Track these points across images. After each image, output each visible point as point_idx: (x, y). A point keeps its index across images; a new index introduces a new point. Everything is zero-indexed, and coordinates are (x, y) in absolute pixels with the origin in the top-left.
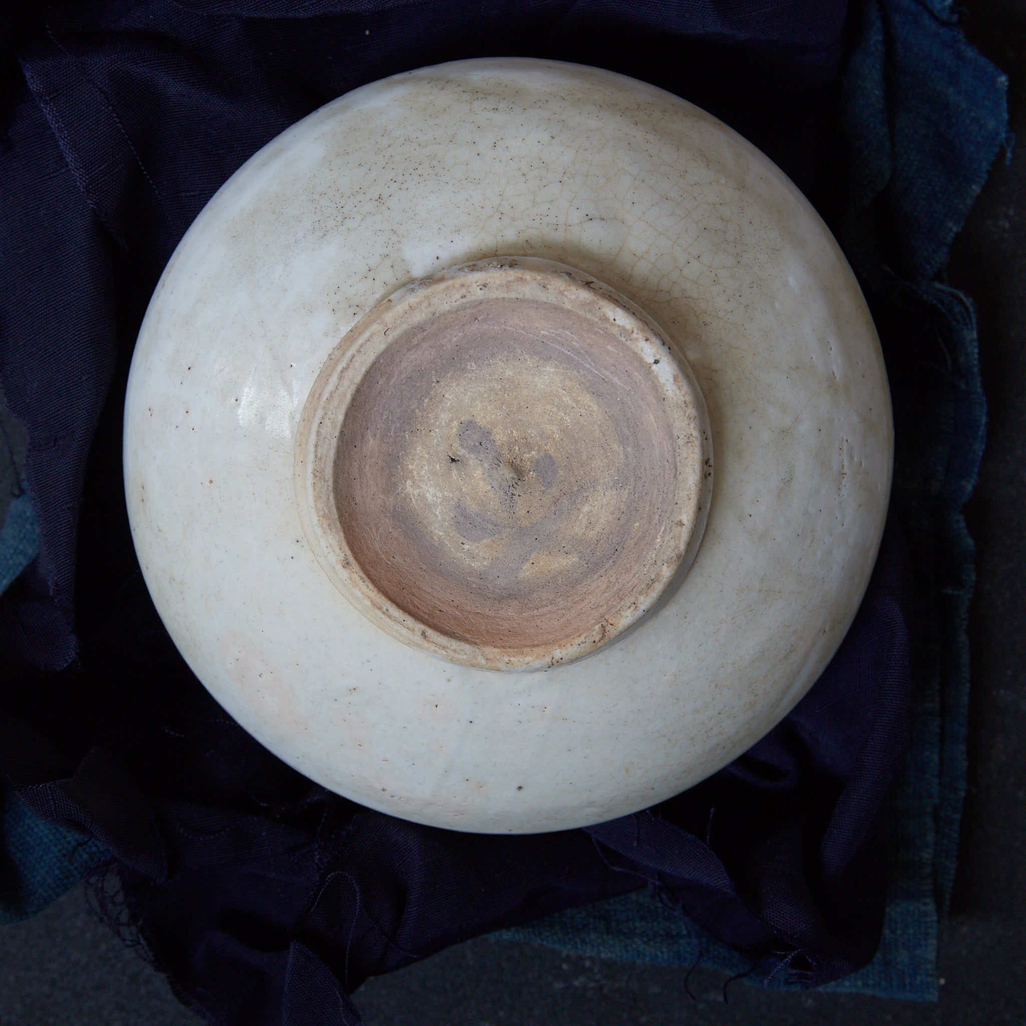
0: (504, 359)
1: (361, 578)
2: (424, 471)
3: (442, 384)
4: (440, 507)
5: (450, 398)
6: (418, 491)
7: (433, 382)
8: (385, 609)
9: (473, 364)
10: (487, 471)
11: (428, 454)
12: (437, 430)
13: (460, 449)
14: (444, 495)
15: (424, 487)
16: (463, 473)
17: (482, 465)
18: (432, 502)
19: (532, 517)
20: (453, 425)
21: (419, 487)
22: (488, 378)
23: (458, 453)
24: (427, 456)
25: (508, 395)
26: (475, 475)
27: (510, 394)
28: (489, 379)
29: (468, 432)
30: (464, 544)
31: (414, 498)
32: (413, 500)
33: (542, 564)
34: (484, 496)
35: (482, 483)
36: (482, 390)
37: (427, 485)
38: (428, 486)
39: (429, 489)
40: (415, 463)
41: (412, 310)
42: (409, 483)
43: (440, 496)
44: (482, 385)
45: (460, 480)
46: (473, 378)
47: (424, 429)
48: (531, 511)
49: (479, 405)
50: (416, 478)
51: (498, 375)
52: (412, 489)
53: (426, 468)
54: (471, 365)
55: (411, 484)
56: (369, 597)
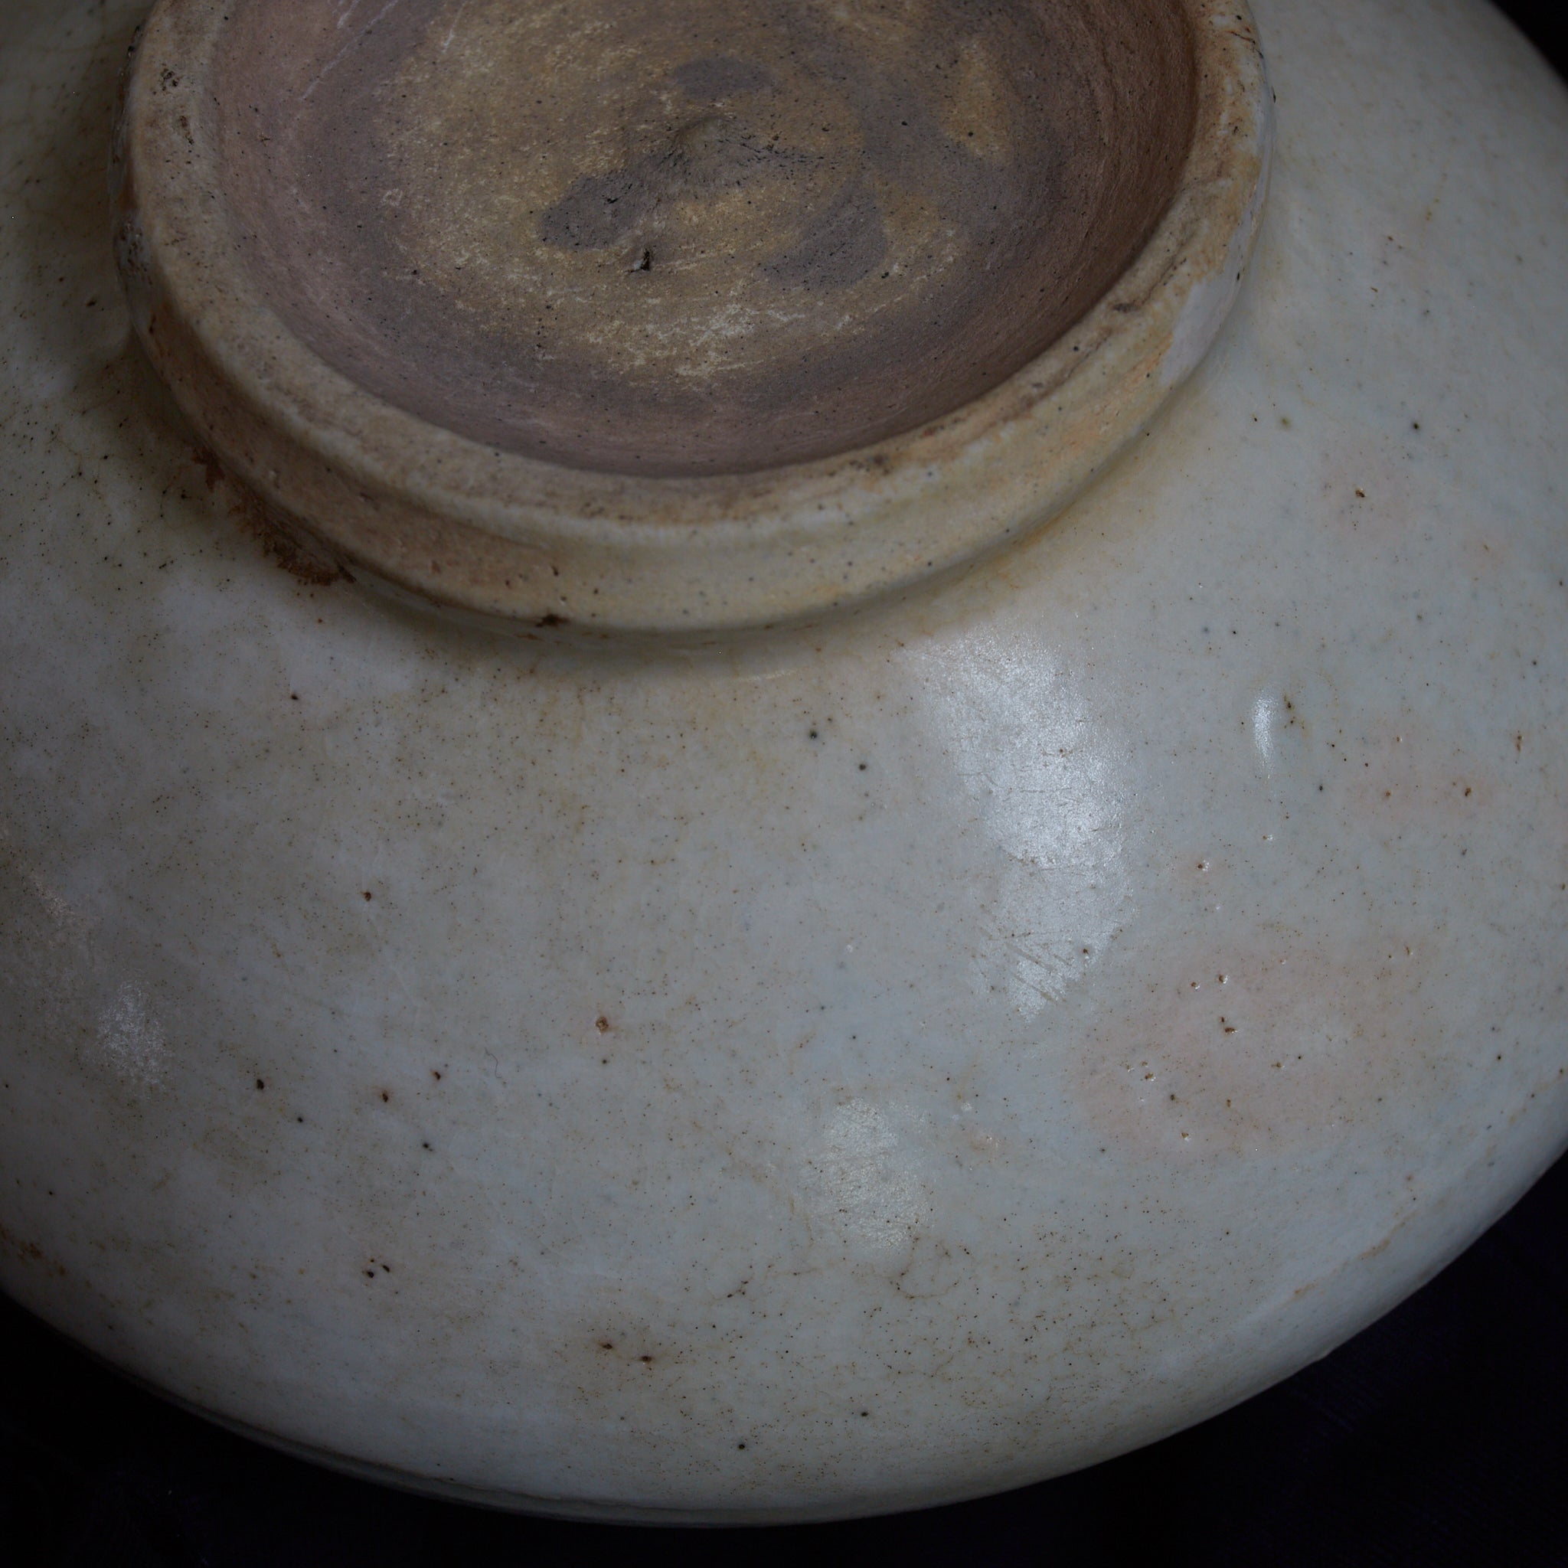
0: (394, 127)
1: (930, 432)
2: (659, 333)
3: (423, 266)
4: (769, 312)
5: (467, 255)
6: (712, 354)
7: (413, 282)
8: (1035, 391)
9: (389, 193)
10: (689, 187)
11: (612, 319)
12: (550, 293)
13: (614, 248)
14: (738, 300)
15: (704, 338)
16: (684, 247)
17: (672, 199)
18: (751, 327)
19: (841, 124)
20: (545, 257)
21: (702, 350)
22: (435, 171)
23: (625, 251)
24: (617, 323)
25: (496, 136)
26: (695, 219)
27: (494, 131)
28: (440, 167)
29: (573, 226)
30: (887, 274)
31: (730, 363)
32: (735, 366)
33: (974, 116)
34: (759, 209)
35: (720, 206)
36: (464, 186)
37: (701, 331)
38: (703, 328)
39: (713, 328)
40: (631, 350)
41: (183, 239)
42: (683, 370)
43: (739, 306)
44: (452, 184)
45: (703, 256)
46: (428, 201)
47: (540, 320)
48: (825, 123)
49: (504, 197)
50: (674, 353)
51: (434, 147)
52: (704, 366)
53: (650, 327)
54: (390, 197)
55: (689, 366)
56: (992, 425)
